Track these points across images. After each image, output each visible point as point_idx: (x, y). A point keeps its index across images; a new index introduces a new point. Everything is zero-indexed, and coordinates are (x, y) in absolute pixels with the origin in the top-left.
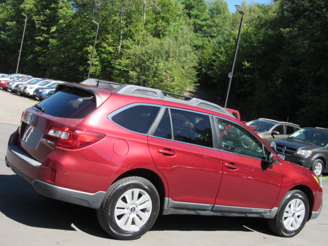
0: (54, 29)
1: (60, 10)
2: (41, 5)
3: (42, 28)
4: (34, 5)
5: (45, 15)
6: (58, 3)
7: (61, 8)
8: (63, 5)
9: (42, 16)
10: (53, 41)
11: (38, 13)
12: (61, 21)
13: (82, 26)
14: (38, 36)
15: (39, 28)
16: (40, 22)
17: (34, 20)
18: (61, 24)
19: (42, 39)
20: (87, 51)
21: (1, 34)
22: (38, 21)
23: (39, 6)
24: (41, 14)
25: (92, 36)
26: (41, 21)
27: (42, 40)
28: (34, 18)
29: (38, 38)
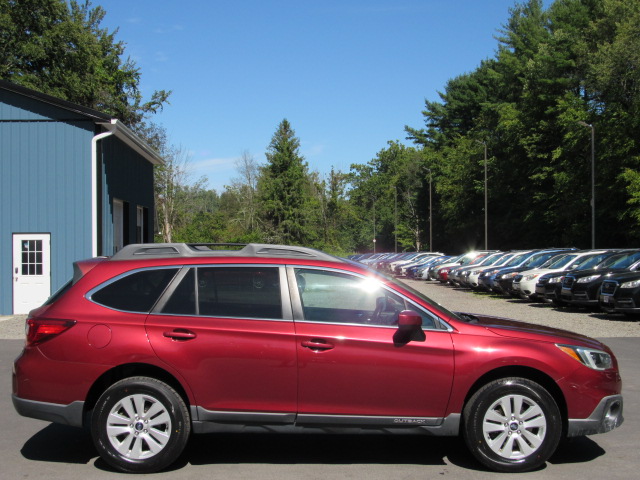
0: (557, 153)
1: (561, 116)
2: (531, 116)
3: (540, 156)
4: (519, 117)
5: (539, 132)
6: (557, 103)
7: (564, 110)
8: (566, 104)
9: (534, 135)
10: (561, 177)
11: (527, 132)
12: (567, 136)
13: (605, 135)
14: (535, 173)
15: (535, 158)
16: (533, 146)
17: (523, 146)
18: (568, 140)
19: (542, 176)
20: (623, 179)
21: (476, 185)
22: (529, 145)
23: (528, 119)
24: (534, 132)
25: (628, 149)
26: (535, 143)
27: (543, 178)
28: (523, 141)
29: (535, 176)
